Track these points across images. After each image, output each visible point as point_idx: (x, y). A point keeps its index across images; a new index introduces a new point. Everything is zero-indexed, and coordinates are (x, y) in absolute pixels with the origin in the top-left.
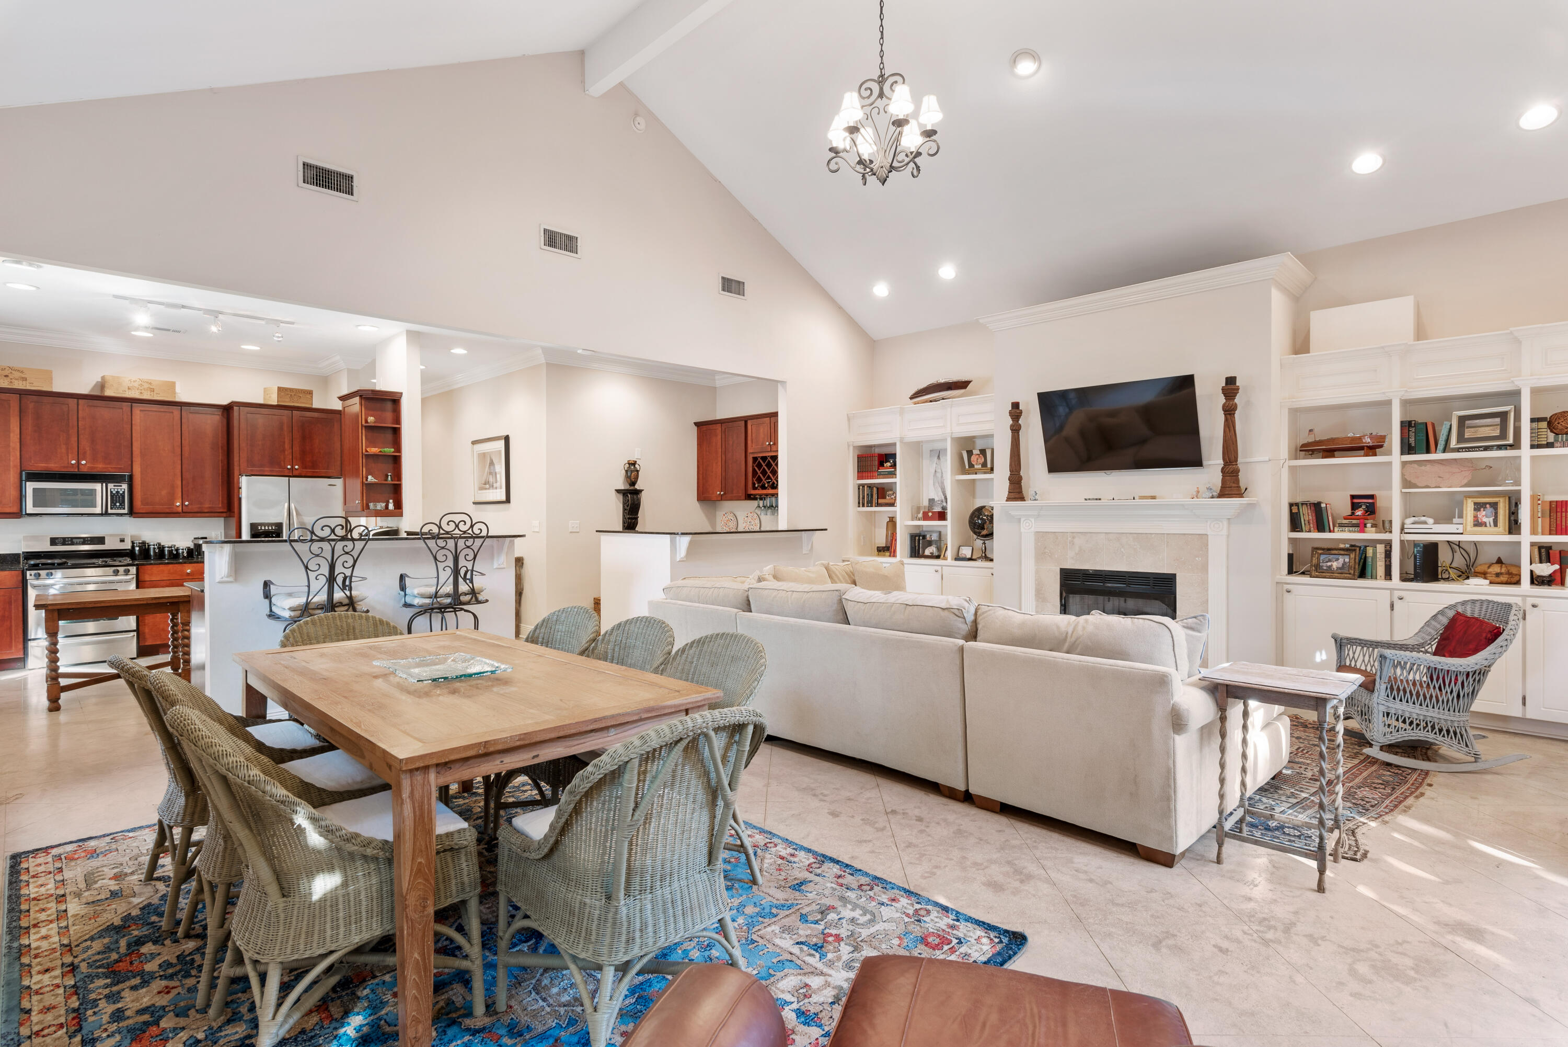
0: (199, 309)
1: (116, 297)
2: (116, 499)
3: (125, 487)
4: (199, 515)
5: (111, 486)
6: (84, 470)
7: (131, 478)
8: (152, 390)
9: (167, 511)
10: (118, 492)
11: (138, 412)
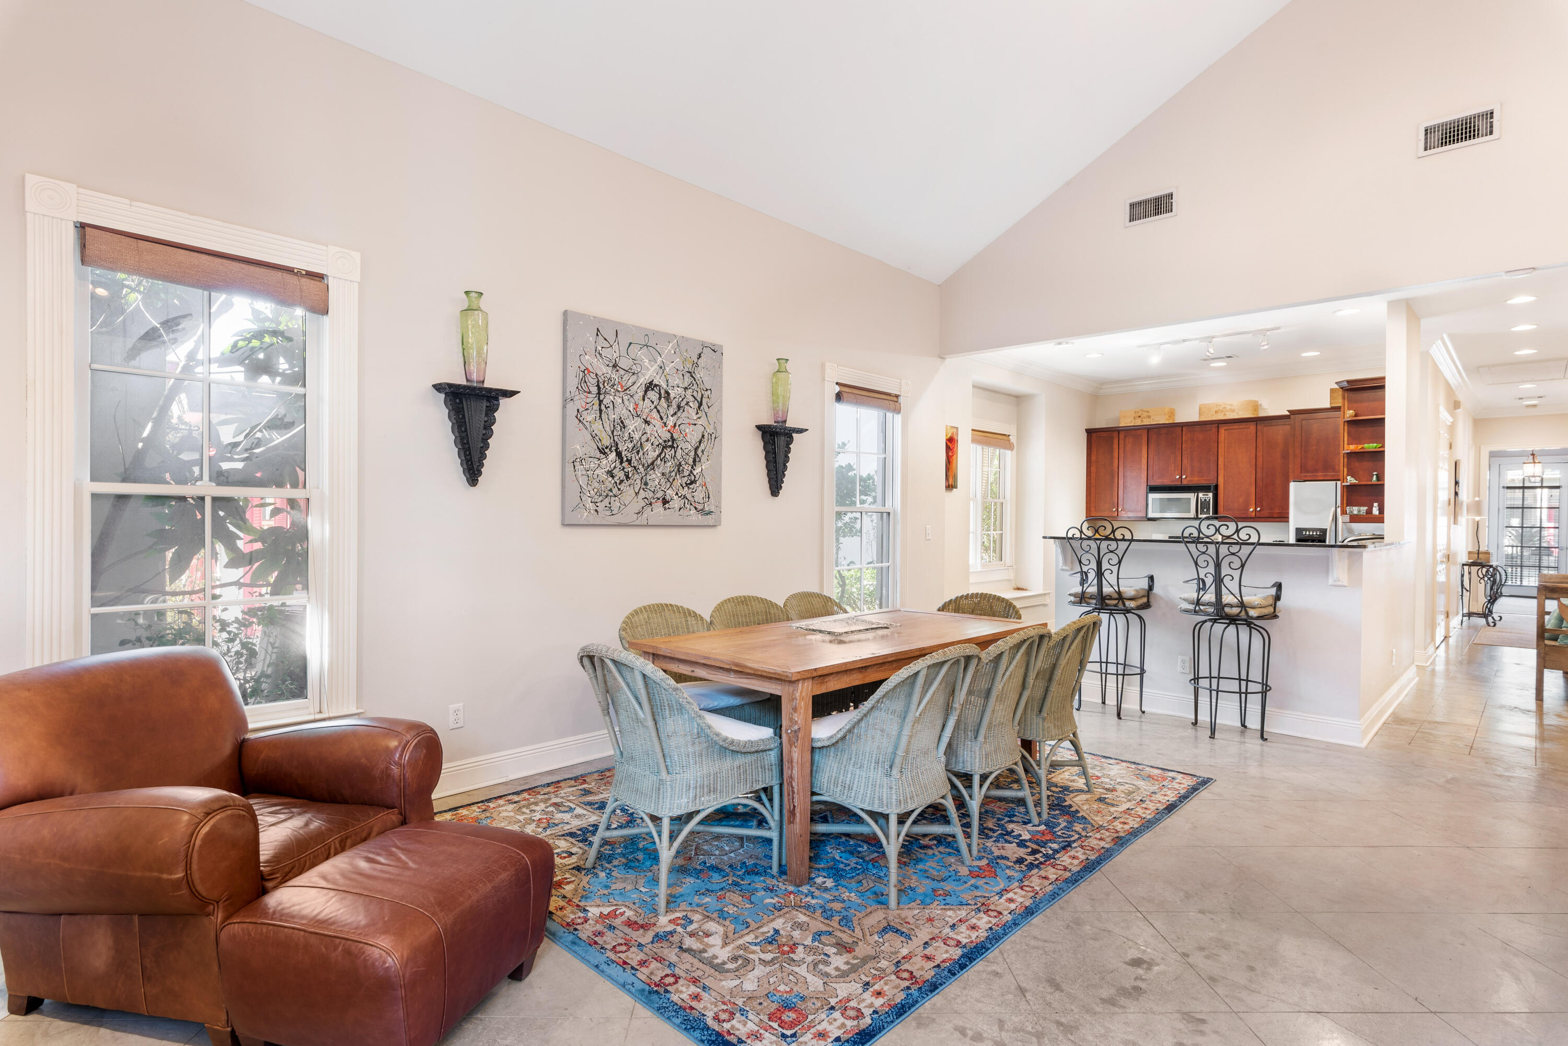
0: (1197, 339)
1: (1139, 346)
2: (1202, 506)
3: (1210, 495)
4: (1270, 519)
5: (1201, 495)
6: (1185, 483)
7: (1216, 487)
8: (1233, 411)
9: (1244, 516)
10: (1205, 500)
11: (1223, 431)
